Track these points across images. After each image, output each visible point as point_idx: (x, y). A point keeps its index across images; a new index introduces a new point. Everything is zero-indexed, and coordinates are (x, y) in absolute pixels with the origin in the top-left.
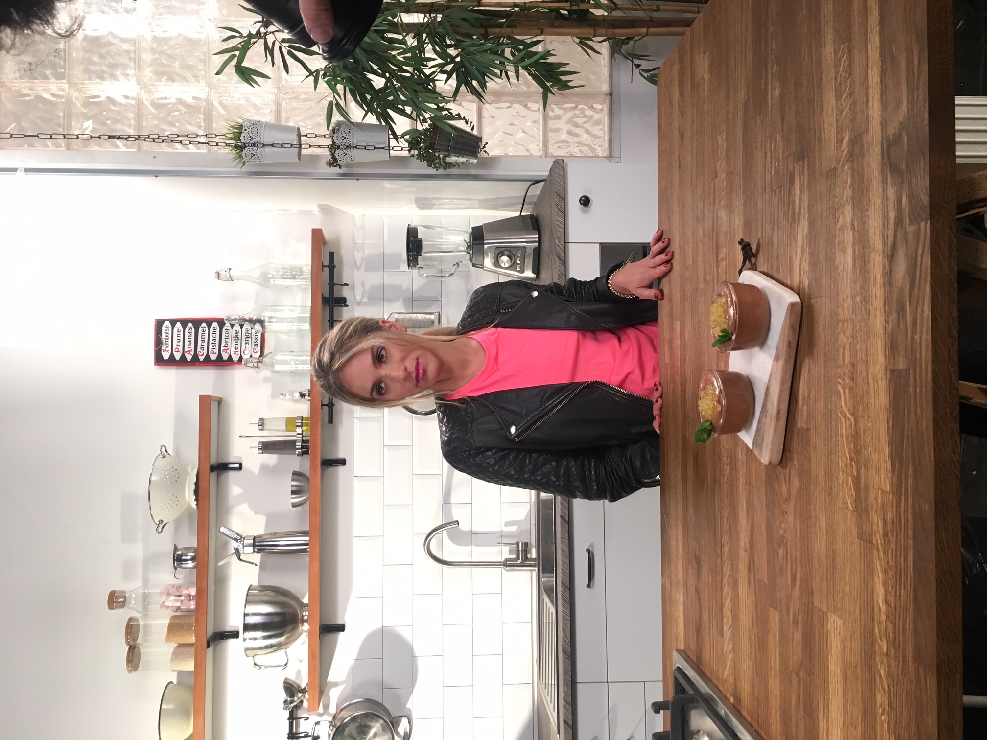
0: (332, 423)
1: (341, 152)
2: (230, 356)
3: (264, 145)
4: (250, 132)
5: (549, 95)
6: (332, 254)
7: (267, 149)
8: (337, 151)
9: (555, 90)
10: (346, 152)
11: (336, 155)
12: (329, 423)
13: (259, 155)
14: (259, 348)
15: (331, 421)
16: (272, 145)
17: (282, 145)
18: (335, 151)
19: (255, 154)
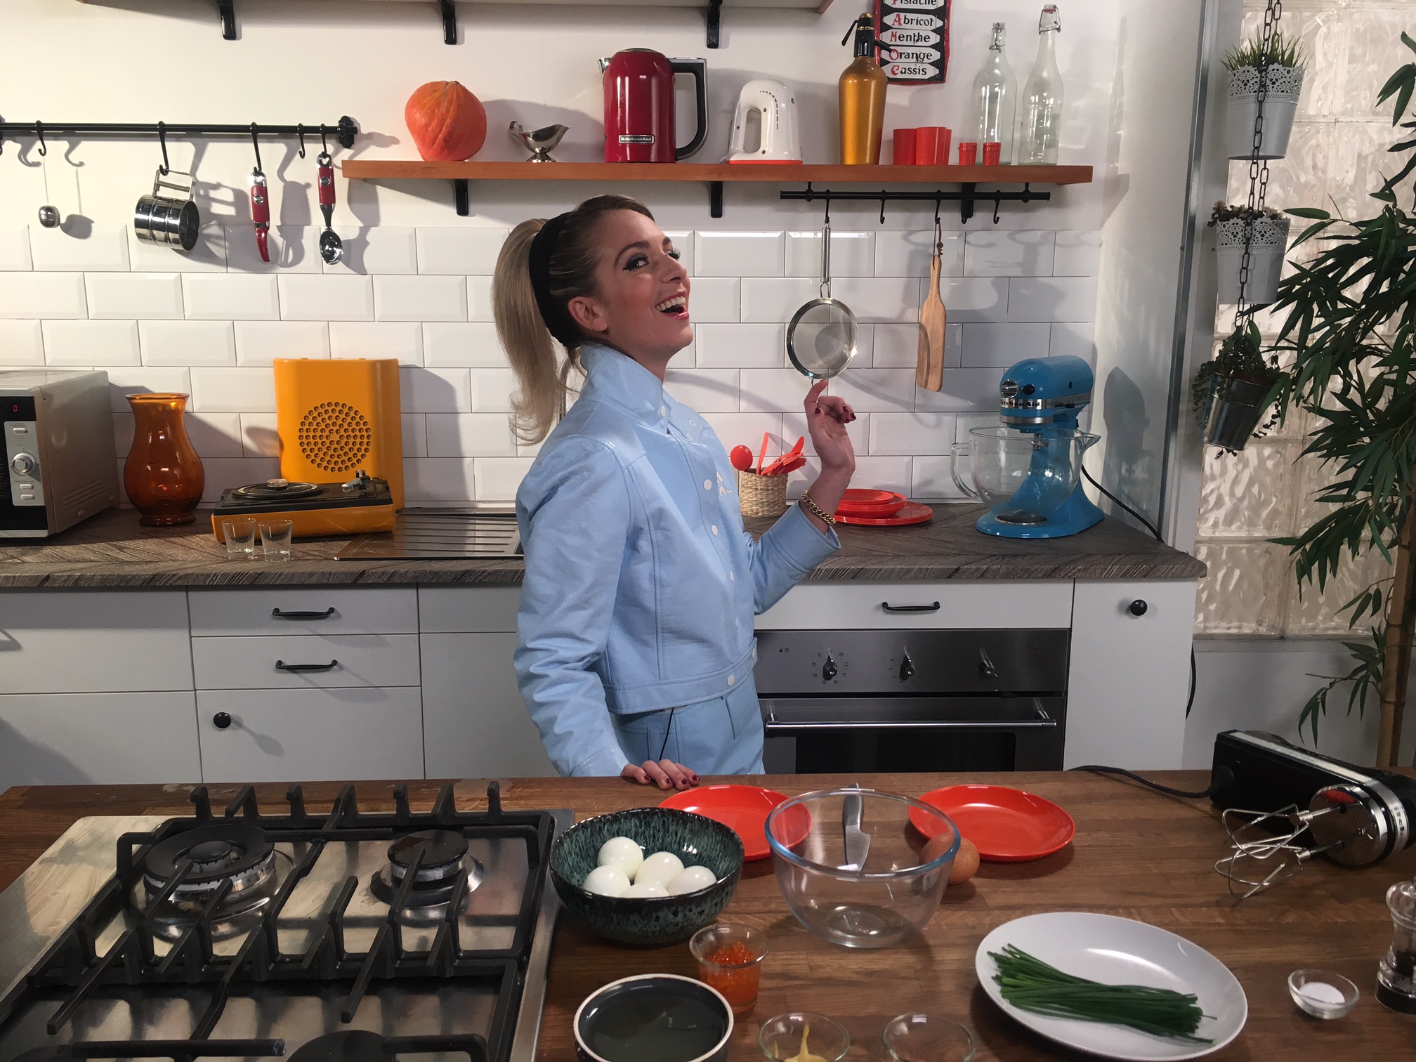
0: (782, 197)
1: (1239, 229)
2: (890, 28)
3: (1261, 103)
4: (1284, 79)
5: (1289, 548)
6: (1046, 196)
7: (1252, 107)
8: (1241, 222)
9: (1298, 555)
10: (1239, 236)
11: (1235, 220)
12: (782, 192)
13: (1245, 94)
14: (900, 76)
15: (786, 196)
16: (1260, 116)
17: (1260, 132)
18: (1242, 219)
19: (1247, 87)
